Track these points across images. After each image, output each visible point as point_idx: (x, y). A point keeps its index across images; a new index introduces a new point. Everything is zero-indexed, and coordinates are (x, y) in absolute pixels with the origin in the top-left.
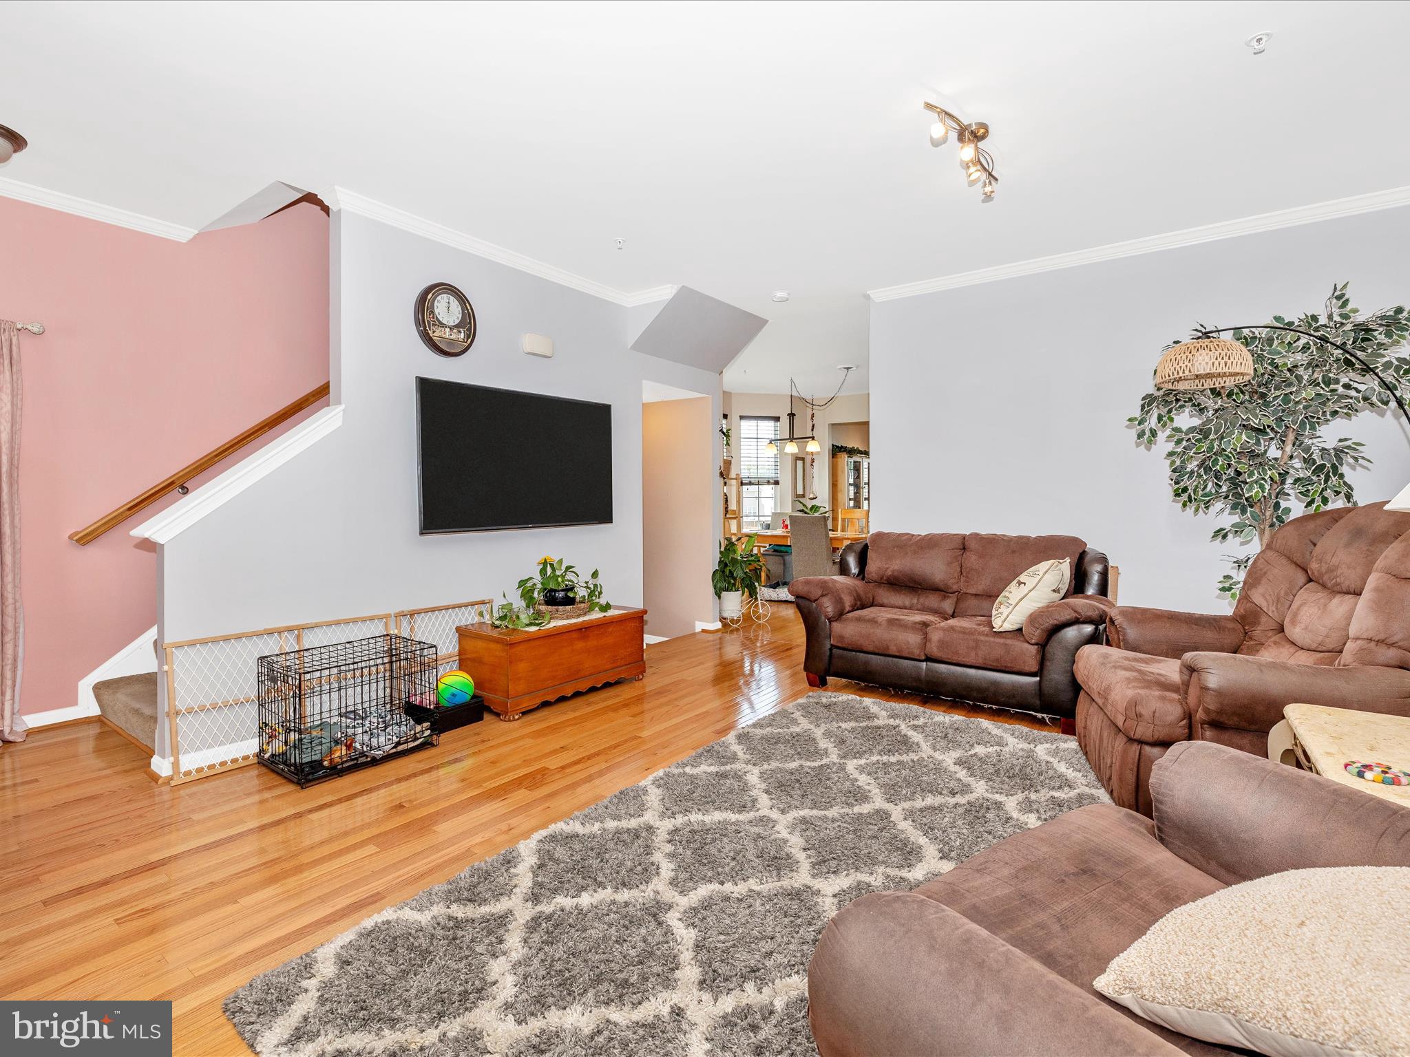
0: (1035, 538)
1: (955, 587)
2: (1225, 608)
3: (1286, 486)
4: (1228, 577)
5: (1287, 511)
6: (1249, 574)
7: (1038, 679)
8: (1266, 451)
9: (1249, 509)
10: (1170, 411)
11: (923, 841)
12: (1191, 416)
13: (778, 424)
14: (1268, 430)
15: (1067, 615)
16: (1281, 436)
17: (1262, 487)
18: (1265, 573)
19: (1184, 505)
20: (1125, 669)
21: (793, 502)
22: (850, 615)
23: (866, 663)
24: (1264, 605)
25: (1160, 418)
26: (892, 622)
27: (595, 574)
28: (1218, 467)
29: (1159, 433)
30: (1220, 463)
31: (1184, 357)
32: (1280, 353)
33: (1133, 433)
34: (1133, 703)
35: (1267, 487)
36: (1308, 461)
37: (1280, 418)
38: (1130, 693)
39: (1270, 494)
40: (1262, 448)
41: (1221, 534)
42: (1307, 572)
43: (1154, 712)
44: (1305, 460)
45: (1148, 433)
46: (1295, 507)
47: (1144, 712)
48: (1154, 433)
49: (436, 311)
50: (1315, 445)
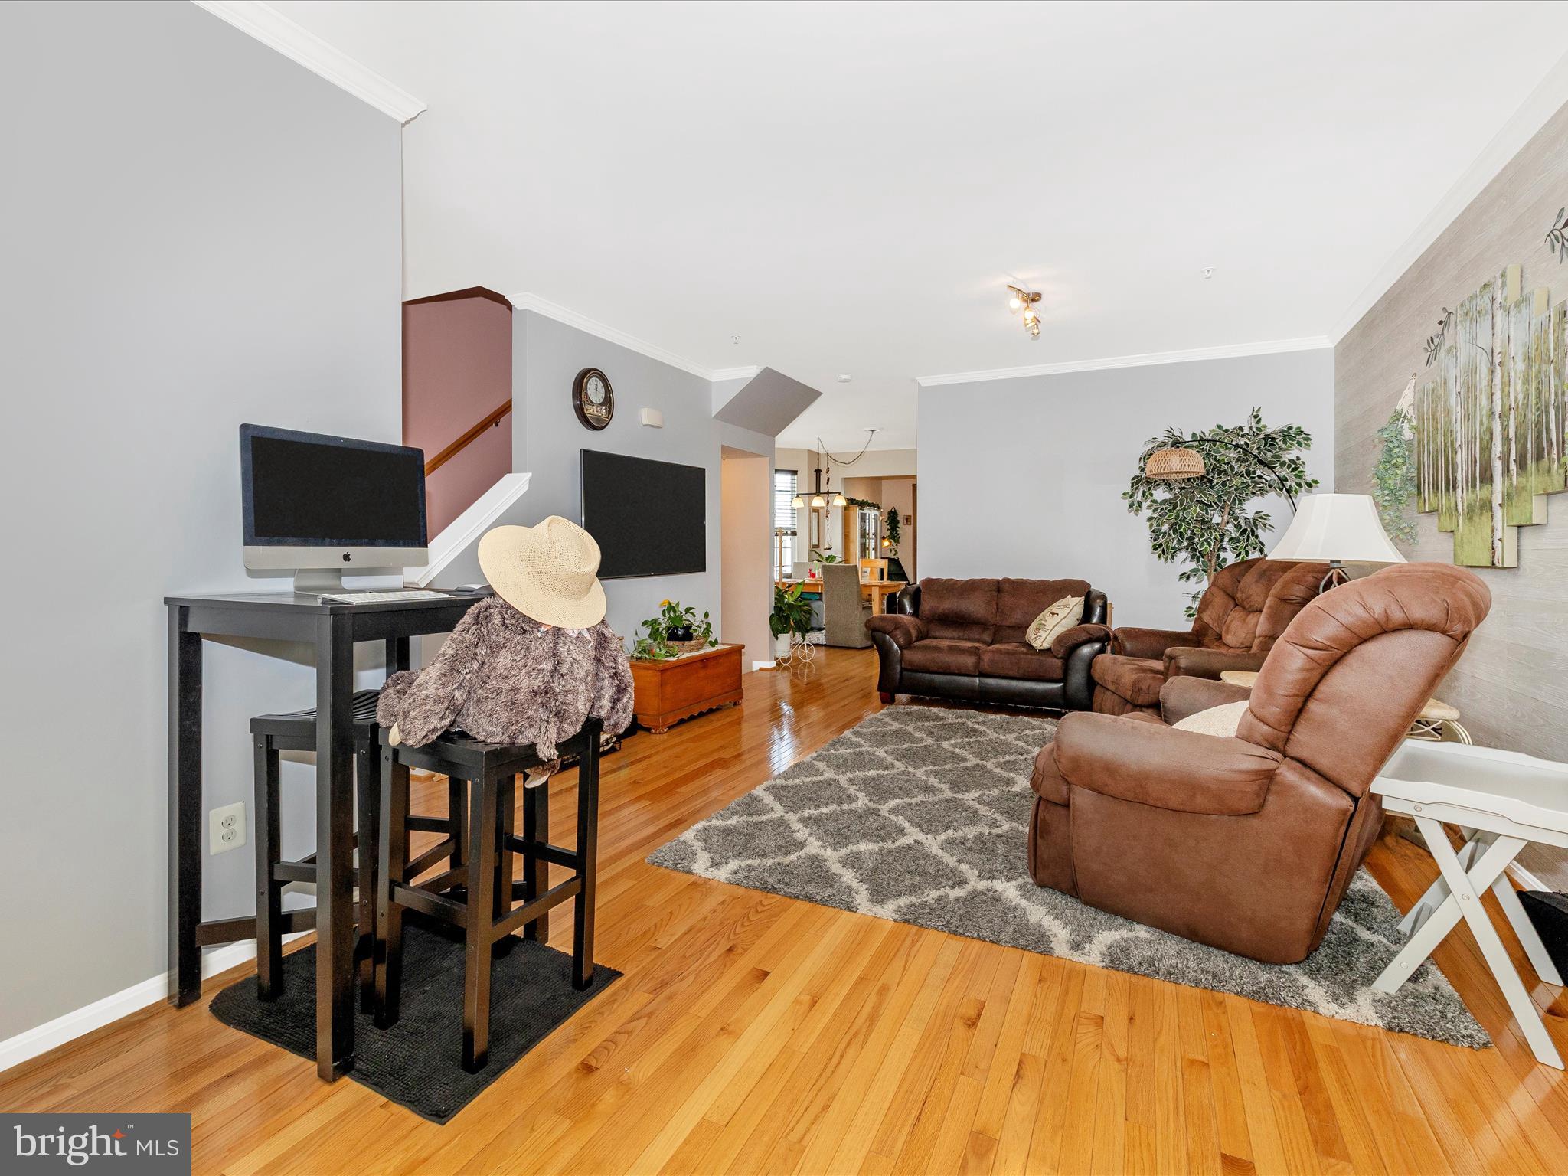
0: (1053, 582)
1: (992, 622)
2: (1187, 626)
3: (1224, 543)
4: (1189, 608)
5: (1225, 560)
6: (1202, 602)
7: (1062, 684)
8: (1211, 519)
9: (1201, 559)
10: (1150, 489)
11: (1012, 775)
12: (1164, 492)
13: (796, 477)
14: (1213, 504)
15: (1083, 637)
16: (1221, 508)
17: (1209, 544)
18: (1211, 602)
19: (1160, 556)
20: (1129, 664)
21: (810, 552)
22: (918, 643)
23: (931, 681)
24: (1211, 623)
25: (1144, 493)
26: (951, 649)
27: (706, 615)
28: (1182, 530)
29: (1143, 504)
30: (1183, 527)
31: (1164, 460)
32: (1220, 452)
33: (1126, 503)
34: (1137, 682)
35: (1212, 544)
36: (1238, 527)
37: (1220, 496)
38: (1134, 676)
39: (1214, 548)
40: (1210, 517)
41: (1185, 576)
42: (1235, 600)
43: (1149, 686)
44: (1235, 526)
45: (1136, 505)
46: (1230, 557)
47: (1143, 687)
48: (1140, 504)
49: (589, 392)
50: (1241, 515)
